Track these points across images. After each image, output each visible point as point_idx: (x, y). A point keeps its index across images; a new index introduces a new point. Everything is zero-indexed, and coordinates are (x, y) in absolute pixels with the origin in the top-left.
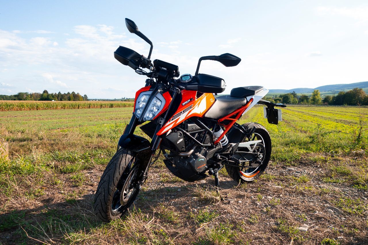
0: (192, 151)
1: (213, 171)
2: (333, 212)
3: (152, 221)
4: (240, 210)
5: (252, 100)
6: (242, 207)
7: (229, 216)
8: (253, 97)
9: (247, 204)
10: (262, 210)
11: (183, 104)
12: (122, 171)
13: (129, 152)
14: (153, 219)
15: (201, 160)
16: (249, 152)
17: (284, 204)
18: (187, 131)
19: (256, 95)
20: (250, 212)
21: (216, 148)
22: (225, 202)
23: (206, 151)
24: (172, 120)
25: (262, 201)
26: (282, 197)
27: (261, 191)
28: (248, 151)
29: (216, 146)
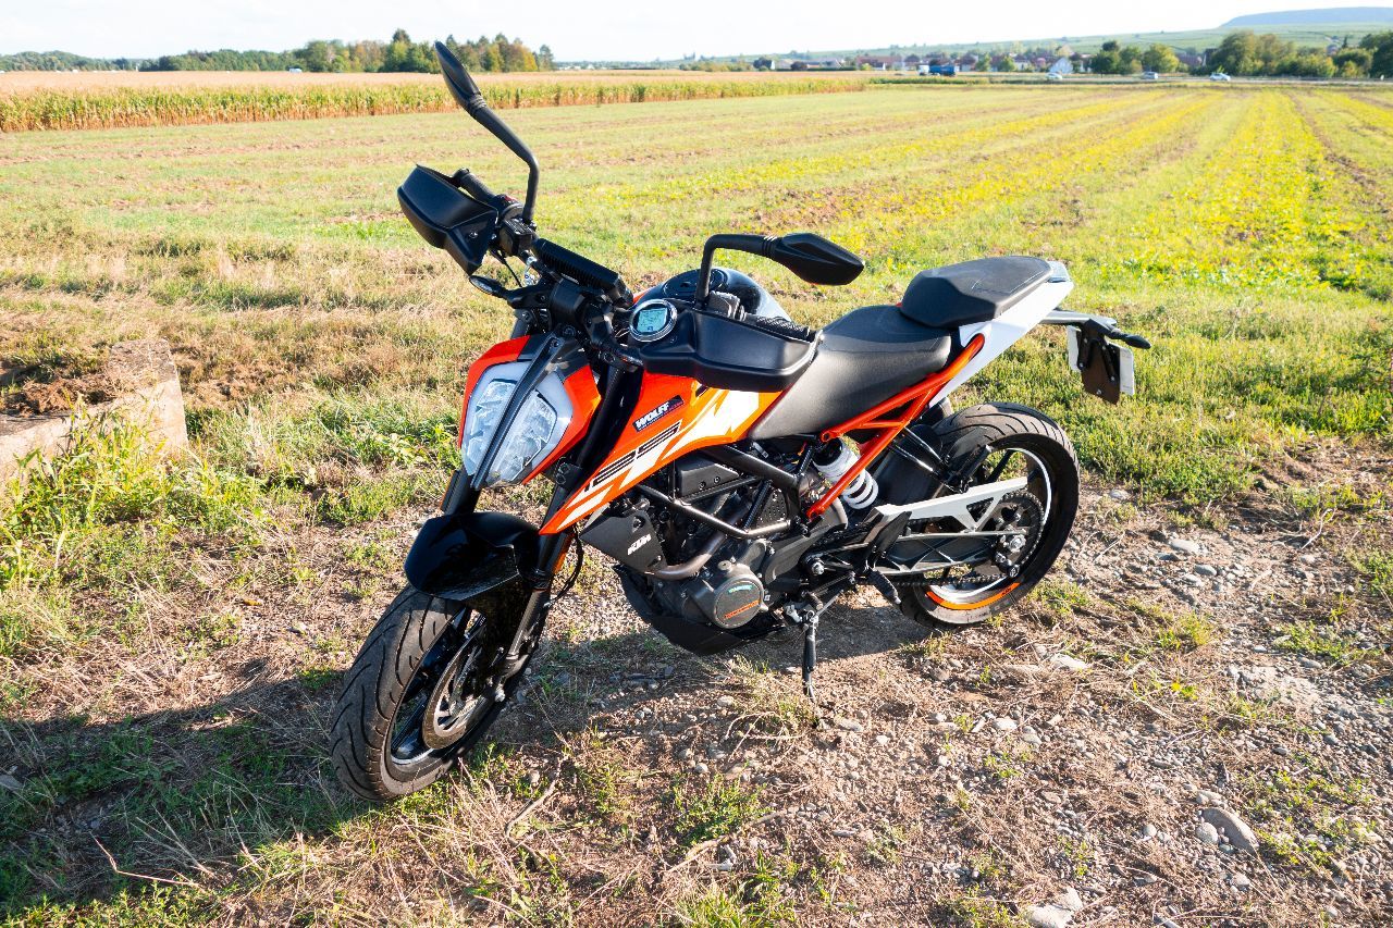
0: (703, 559)
1: (795, 615)
2: (1215, 837)
3: (546, 800)
4: (862, 784)
5: (978, 339)
6: (876, 772)
7: (809, 814)
8: (986, 329)
9: (903, 755)
10: (942, 799)
11: (638, 424)
12: (407, 672)
13: (436, 601)
14: (548, 793)
15: (739, 588)
16: (962, 533)
17: (1046, 769)
18: (679, 495)
19: (999, 319)
20: (892, 802)
21: (808, 535)
22: (823, 737)
23: (769, 549)
24: (595, 483)
25: (966, 743)
26: (1057, 728)
27: (992, 682)
28: (961, 527)
29: (811, 527)
